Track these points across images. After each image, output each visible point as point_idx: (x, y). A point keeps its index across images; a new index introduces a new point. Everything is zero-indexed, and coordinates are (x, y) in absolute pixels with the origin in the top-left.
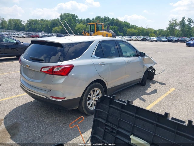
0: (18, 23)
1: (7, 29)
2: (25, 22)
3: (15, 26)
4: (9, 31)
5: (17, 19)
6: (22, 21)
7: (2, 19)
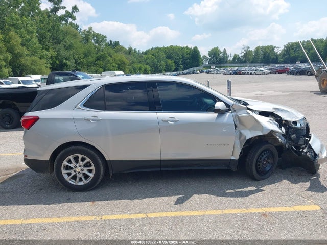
0: (269, 51)
1: (252, 63)
2: (280, 49)
3: (264, 57)
4: (253, 64)
5: (268, 46)
6: (275, 47)
7: (246, 49)
